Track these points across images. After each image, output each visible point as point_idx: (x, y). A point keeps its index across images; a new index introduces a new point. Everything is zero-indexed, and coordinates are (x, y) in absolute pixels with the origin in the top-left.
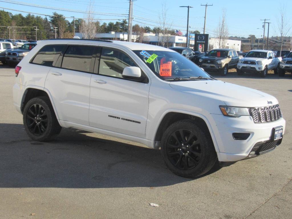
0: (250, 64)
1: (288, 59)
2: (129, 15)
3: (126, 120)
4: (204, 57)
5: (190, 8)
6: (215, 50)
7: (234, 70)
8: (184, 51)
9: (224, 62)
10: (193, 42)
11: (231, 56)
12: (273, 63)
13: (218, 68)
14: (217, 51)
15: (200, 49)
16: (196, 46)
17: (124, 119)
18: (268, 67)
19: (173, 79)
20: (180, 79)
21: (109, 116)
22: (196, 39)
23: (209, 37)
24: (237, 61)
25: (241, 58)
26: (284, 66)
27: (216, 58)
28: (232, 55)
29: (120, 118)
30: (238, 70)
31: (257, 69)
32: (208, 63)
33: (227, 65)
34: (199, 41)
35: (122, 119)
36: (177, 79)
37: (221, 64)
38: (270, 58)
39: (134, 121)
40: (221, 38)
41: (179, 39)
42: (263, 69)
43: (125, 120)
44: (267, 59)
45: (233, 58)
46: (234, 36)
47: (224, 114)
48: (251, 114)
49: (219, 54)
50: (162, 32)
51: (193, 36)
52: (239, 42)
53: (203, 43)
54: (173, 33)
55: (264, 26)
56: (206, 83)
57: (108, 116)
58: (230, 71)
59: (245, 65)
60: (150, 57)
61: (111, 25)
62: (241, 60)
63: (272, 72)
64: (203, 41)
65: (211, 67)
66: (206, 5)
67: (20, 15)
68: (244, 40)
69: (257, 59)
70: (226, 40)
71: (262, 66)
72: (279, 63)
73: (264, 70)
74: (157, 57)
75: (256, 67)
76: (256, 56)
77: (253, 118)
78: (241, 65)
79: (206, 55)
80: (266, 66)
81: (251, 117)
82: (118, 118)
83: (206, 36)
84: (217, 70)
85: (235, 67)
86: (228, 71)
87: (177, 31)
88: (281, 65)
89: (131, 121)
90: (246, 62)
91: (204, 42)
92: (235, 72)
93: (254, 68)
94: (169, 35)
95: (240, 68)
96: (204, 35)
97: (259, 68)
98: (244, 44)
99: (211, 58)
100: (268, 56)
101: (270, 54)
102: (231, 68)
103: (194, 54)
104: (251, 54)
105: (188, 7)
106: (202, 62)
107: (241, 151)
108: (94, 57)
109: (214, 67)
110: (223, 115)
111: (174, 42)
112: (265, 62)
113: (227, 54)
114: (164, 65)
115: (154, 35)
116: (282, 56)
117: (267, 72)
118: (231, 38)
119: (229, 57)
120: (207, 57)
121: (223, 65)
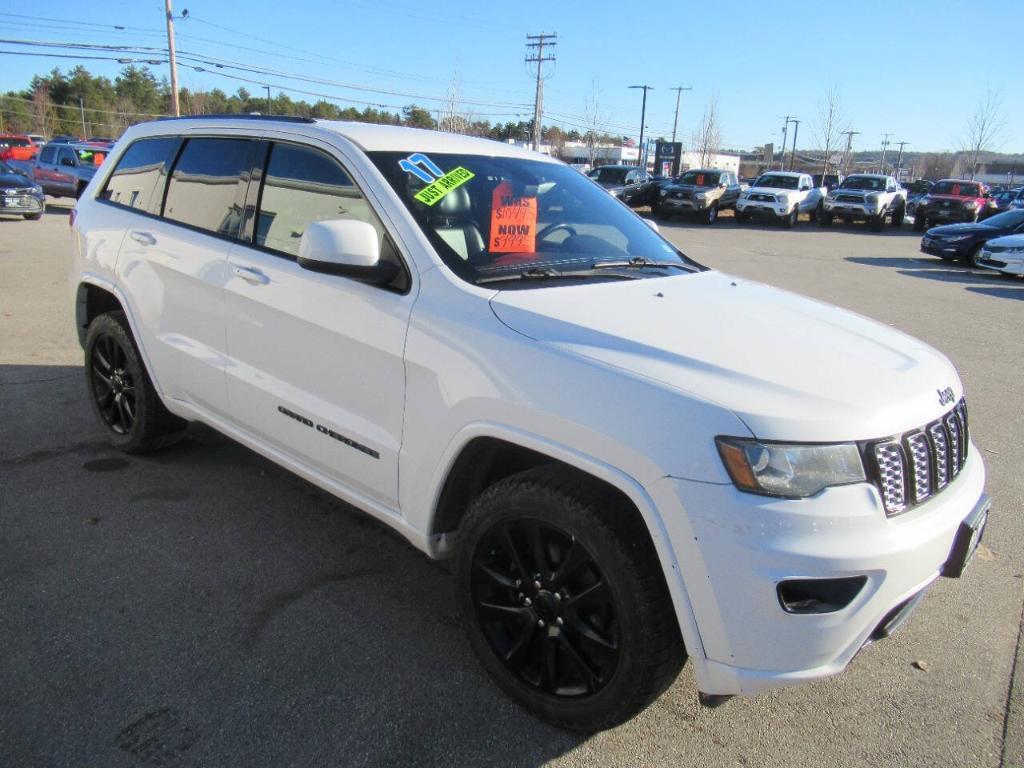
0: (763, 200)
1: (842, 191)
2: (536, 106)
3: (332, 434)
4: (670, 186)
5: (648, 90)
6: (692, 172)
7: (729, 213)
8: (631, 172)
9: (711, 196)
10: (652, 159)
11: (724, 184)
12: (809, 200)
13: (697, 209)
14: (697, 174)
15: (666, 172)
16: (658, 166)
17: (325, 431)
18: (800, 207)
19: (519, 277)
20: (552, 275)
21: (280, 409)
22: (658, 153)
23: (683, 149)
24: (737, 194)
25: (745, 187)
26: (831, 205)
27: (695, 188)
28: (726, 182)
29: (311, 425)
30: (737, 212)
31: (778, 212)
32: (677, 198)
33: (716, 202)
34: (664, 155)
35: (319, 428)
36: (533, 275)
37: (703, 201)
38: (805, 188)
39: (355, 445)
40: (706, 151)
41: (629, 154)
42: (789, 212)
43: (328, 435)
44: (798, 191)
45: (729, 189)
46: (727, 149)
47: (740, 480)
48: (873, 474)
49: (701, 180)
50: (598, 139)
51: (654, 147)
52: (736, 161)
53: (671, 160)
54: (618, 142)
55: (784, 130)
56: (660, 295)
57: (277, 409)
58: (721, 214)
59: (753, 203)
60: (437, 178)
61: (510, 127)
62: (746, 193)
63: (805, 217)
64: (671, 155)
65: (684, 205)
66: (680, 89)
67: (353, 109)
68: (745, 157)
69: (777, 192)
70: (712, 156)
71: (787, 207)
72: (821, 200)
73: (792, 213)
74: (468, 178)
75: (775, 207)
76: (775, 185)
77: (882, 490)
78: (744, 203)
79: (675, 182)
80: (796, 205)
81: (875, 490)
82: (306, 422)
83: (678, 146)
84: (695, 212)
85: (732, 206)
86: (716, 214)
87: (626, 138)
88: (825, 203)
89: (347, 441)
90: (755, 197)
91: (673, 157)
92: (730, 217)
93: (771, 209)
94: (612, 146)
95: (742, 209)
96: (673, 144)
97: (781, 210)
98: (745, 163)
99: (685, 187)
100: (800, 185)
101: (804, 180)
102: (723, 207)
103: (650, 179)
104: (765, 179)
105: (645, 88)
106: (667, 196)
107: (812, 658)
108: (245, 180)
109: (689, 206)
110: (732, 488)
111: (620, 159)
112: (794, 198)
113: (718, 179)
114: (507, 210)
115: (584, 145)
116: (826, 184)
117: (796, 217)
118: (723, 153)
119: (721, 187)
120: (676, 186)
121: (709, 203)
